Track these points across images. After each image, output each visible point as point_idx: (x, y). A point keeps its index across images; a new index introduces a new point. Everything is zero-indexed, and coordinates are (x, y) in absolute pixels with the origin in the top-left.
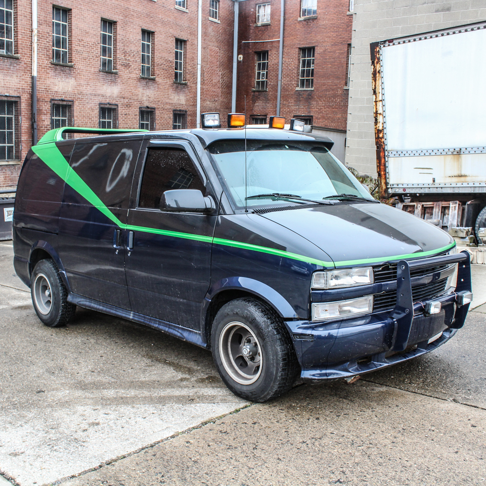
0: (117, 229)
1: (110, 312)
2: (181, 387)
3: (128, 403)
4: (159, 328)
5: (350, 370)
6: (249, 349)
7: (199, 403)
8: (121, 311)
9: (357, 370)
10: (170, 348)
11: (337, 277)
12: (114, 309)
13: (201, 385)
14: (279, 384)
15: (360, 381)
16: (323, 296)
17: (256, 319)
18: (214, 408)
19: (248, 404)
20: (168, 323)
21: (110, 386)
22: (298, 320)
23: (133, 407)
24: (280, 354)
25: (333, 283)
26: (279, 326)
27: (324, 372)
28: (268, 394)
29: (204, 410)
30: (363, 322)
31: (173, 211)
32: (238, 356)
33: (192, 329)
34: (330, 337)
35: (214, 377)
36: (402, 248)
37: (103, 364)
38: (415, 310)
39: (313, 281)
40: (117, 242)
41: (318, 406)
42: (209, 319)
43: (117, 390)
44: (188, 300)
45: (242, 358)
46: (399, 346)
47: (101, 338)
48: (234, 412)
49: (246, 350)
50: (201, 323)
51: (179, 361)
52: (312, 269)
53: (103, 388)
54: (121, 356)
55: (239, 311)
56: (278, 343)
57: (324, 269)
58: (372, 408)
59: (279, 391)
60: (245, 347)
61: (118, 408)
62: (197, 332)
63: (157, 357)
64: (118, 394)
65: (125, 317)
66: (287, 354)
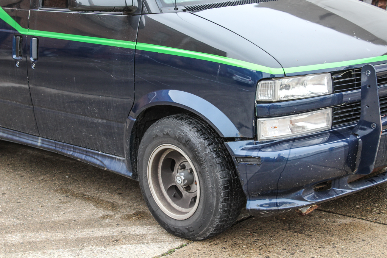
0: (16, 36)
1: (12, 139)
2: (103, 227)
3: (38, 249)
4: (73, 156)
5: (305, 198)
6: (184, 176)
7: (124, 244)
8: (26, 138)
9: (314, 198)
10: (89, 180)
11: (287, 87)
12: (18, 135)
13: (127, 222)
14: (221, 218)
15: (319, 212)
16: (271, 110)
17: (190, 140)
18: (143, 249)
19: (184, 242)
20: (85, 149)
21: (14, 229)
22: (241, 140)
23: (44, 253)
24: (221, 181)
25: (282, 94)
26: (220, 148)
27: (274, 201)
28: (208, 230)
29: (131, 252)
30: (320, 140)
31: (85, 11)
32: (170, 186)
33: (114, 155)
34: (280, 159)
35: (144, 213)
36: (367, 50)
37: (6, 202)
38: (383, 125)
39: (258, 92)
40: (17, 51)
41: (268, 243)
42: (134, 142)
43: (23, 234)
44: (108, 120)
45: (175, 187)
46: (364, 168)
47: (3, 171)
48: (167, 253)
49: (180, 178)
50: (125, 148)
51: (100, 196)
52: (258, 77)
53: (7, 233)
54: (28, 192)
55: (170, 131)
56: (218, 168)
57: (272, 77)
58: (334, 244)
59: (221, 226)
60: (178, 174)
61: (25, 255)
62: (121, 158)
63: (74, 192)
64: (25, 238)
65: (31, 144)
66: (229, 181)
